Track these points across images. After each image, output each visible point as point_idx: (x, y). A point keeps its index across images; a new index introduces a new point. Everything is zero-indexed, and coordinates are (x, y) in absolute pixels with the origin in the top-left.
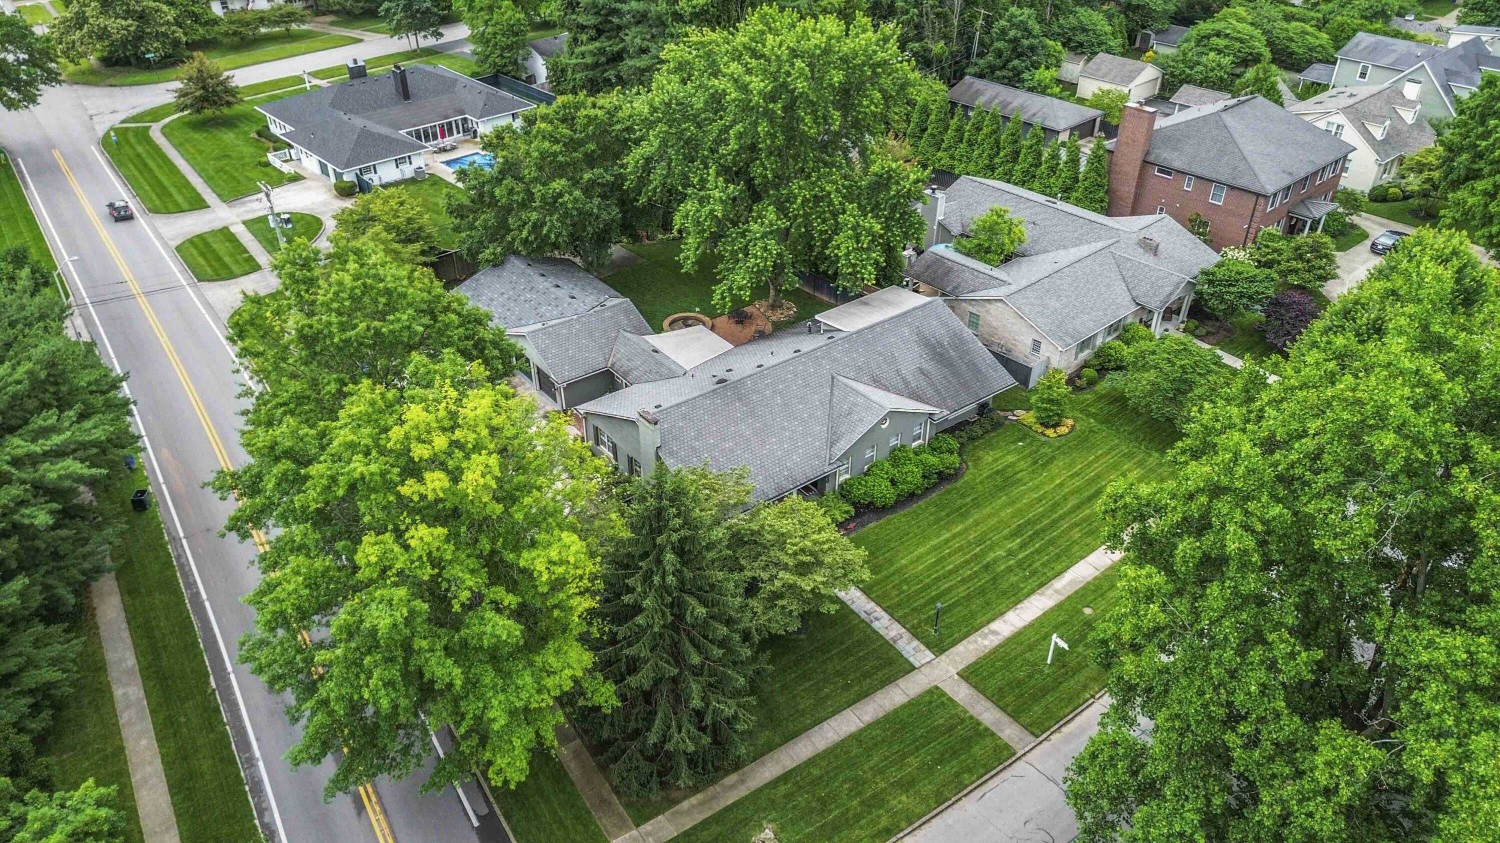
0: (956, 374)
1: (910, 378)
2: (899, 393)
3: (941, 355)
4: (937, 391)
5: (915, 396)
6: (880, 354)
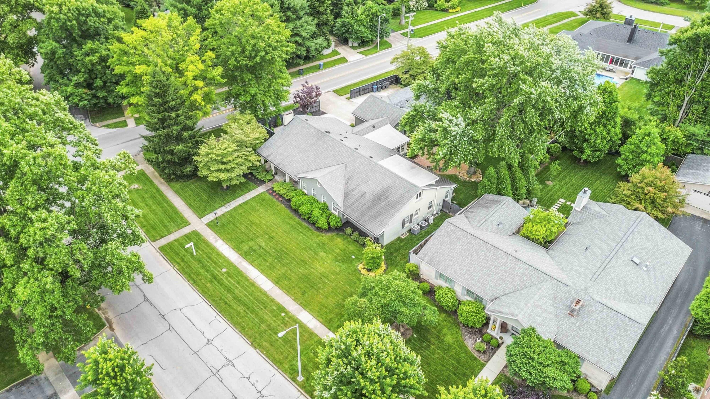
1: (357, 191)
2: (345, 190)
4: (353, 203)
5: (346, 195)
6: (367, 176)
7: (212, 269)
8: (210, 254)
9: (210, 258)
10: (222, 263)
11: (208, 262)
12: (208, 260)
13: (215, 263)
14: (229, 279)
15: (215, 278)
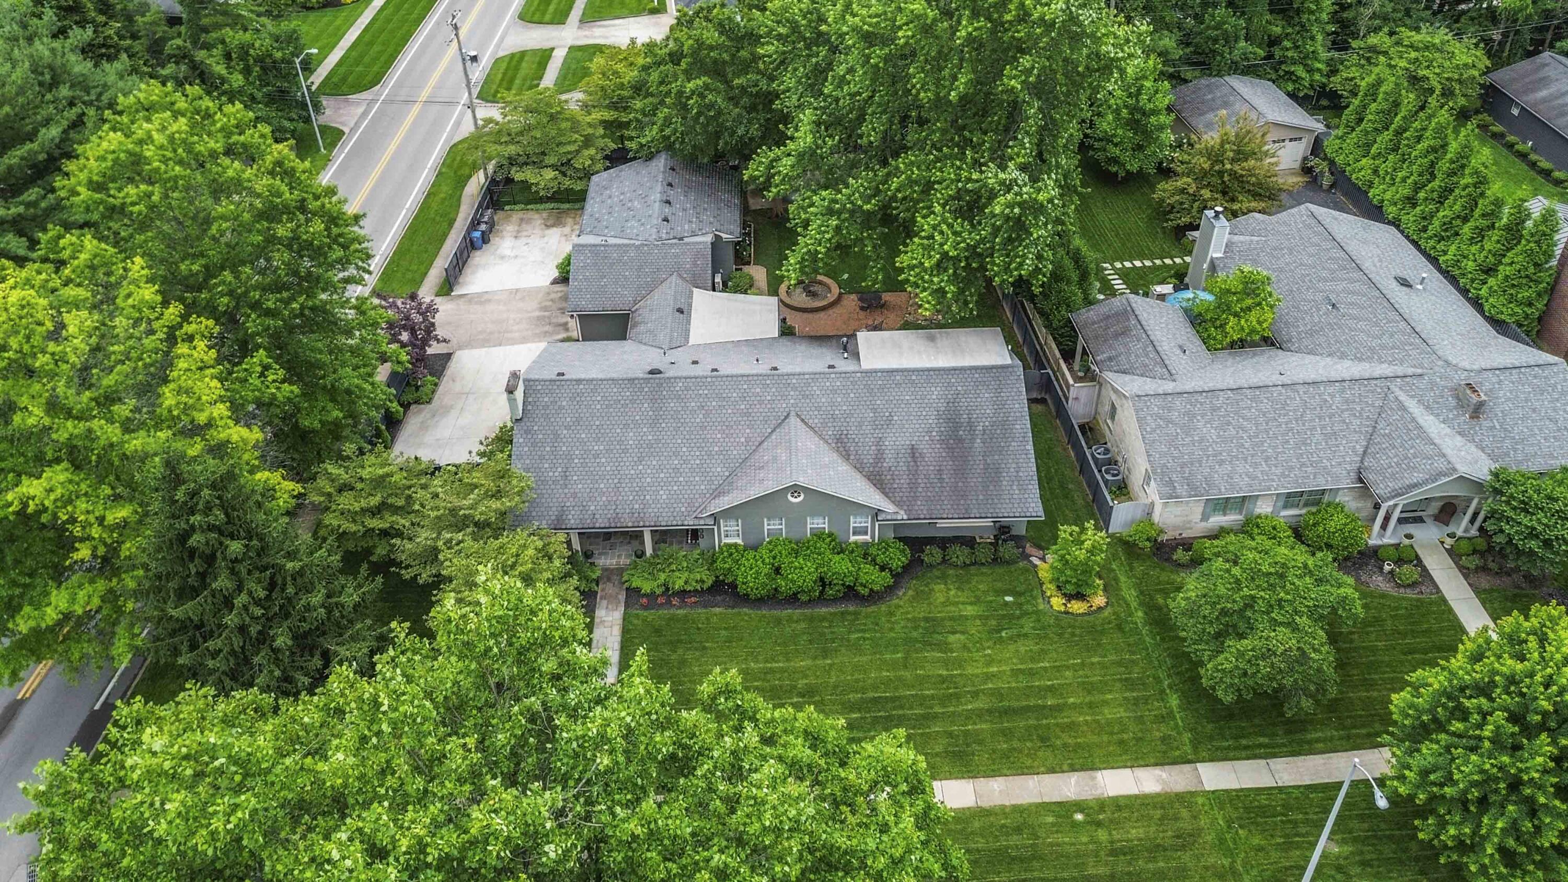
0: (961, 471)
1: (889, 455)
2: (859, 467)
3: (960, 440)
4: (913, 486)
5: (877, 480)
6: (874, 411)
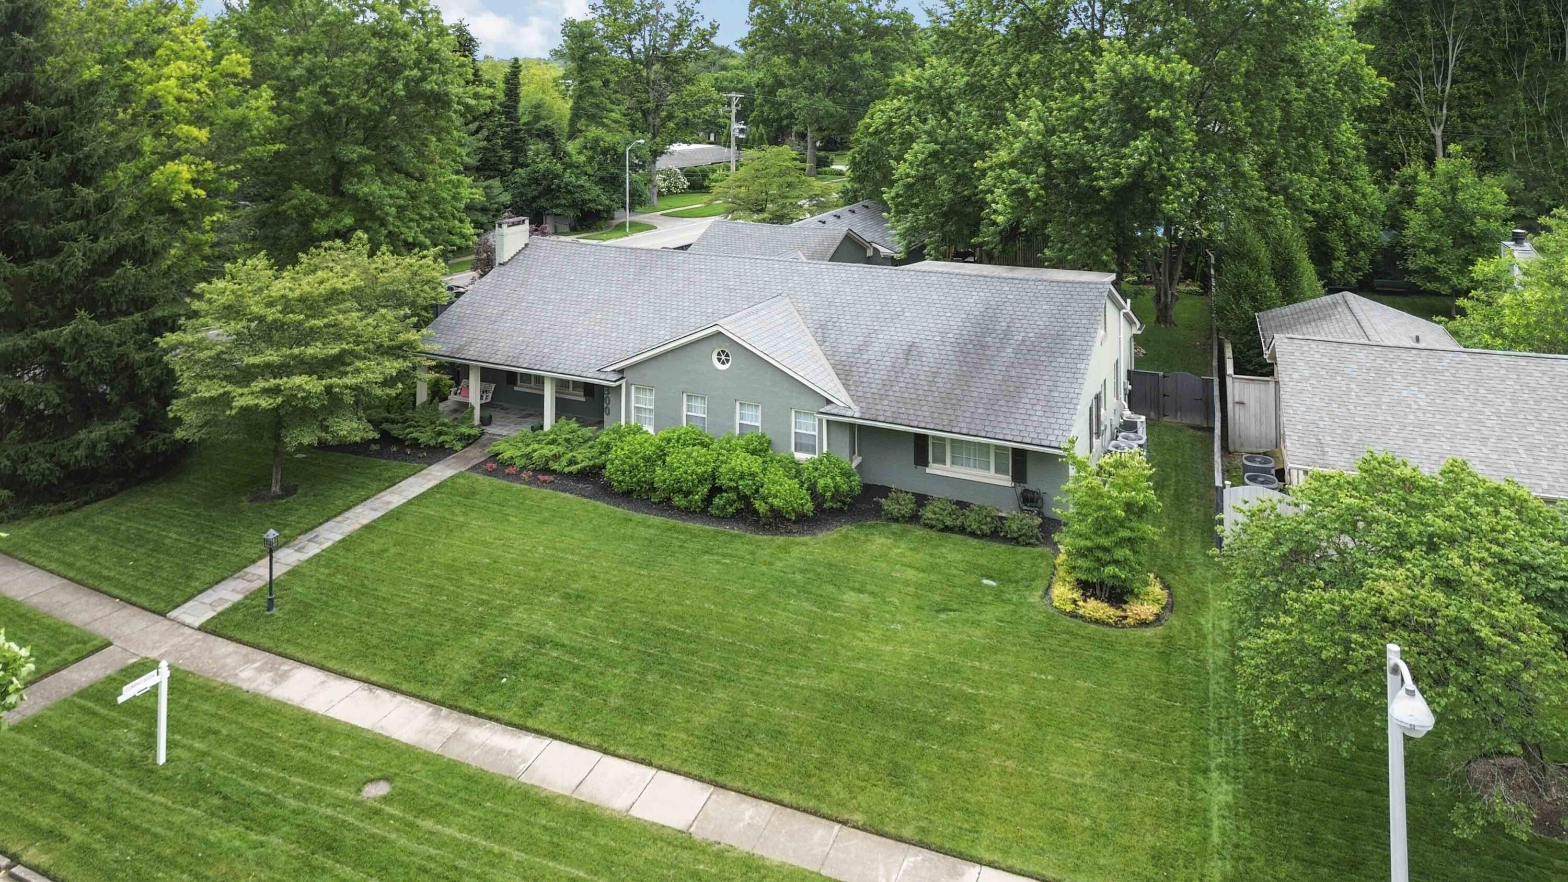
1: (876, 348)
2: (829, 354)
4: (890, 382)
5: (845, 370)
6: (885, 304)
7: (293, 803)
8: (261, 734)
9: (268, 756)
10: (348, 762)
11: (254, 777)
12: (254, 767)
13: (305, 770)
14: (427, 824)
15: (331, 847)
